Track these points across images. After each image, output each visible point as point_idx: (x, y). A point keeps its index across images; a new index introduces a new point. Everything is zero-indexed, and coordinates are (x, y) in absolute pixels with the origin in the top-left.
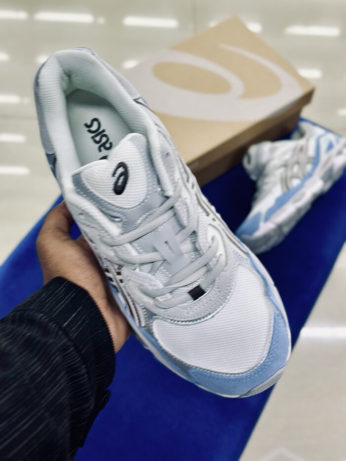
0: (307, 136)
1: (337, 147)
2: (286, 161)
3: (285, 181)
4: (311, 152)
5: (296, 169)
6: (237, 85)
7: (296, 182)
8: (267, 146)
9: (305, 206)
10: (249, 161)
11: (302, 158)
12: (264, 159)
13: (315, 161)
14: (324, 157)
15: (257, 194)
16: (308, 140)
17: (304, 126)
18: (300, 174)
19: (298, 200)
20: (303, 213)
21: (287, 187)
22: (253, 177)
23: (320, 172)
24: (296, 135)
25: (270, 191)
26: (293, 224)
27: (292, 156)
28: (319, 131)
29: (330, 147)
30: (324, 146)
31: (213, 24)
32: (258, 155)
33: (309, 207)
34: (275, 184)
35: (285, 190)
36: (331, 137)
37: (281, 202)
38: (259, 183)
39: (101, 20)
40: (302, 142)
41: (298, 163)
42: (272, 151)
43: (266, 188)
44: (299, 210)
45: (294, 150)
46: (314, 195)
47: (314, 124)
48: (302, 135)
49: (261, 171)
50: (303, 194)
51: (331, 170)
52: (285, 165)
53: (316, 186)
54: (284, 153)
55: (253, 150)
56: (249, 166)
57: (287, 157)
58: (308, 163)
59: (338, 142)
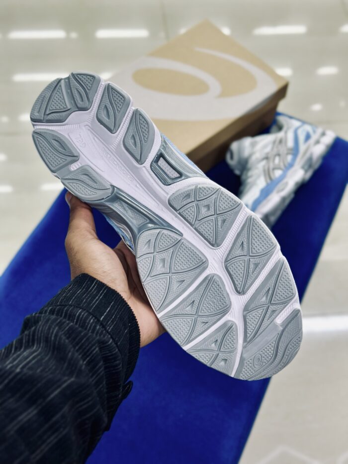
0: (285, 129)
1: (314, 138)
2: (268, 154)
3: (268, 173)
4: (290, 143)
5: (277, 160)
6: (215, 86)
7: (278, 173)
8: (247, 142)
9: (289, 195)
10: (232, 157)
11: (283, 150)
12: (246, 153)
13: (295, 151)
14: (302, 147)
15: (242, 188)
16: (286, 132)
17: (281, 119)
18: (282, 165)
19: (283, 190)
20: (287, 202)
21: (271, 179)
22: (237, 172)
23: (300, 161)
24: (274, 128)
25: (254, 184)
26: (279, 213)
27: (272, 149)
28: (296, 124)
29: (308, 137)
30: (302, 138)
31: (183, 31)
32: (240, 150)
33: (292, 196)
34: (259, 176)
35: (269, 181)
36: (308, 128)
37: (265, 193)
38: (243, 177)
39: (74, 35)
40: (281, 135)
41: (279, 155)
42: (253, 145)
43: (250, 180)
44: (284, 199)
45: (274, 142)
46: (297, 184)
47: (291, 117)
48: (280, 128)
49: (244, 165)
50: (287, 184)
51: (310, 159)
52: (267, 158)
53: (298, 175)
54: (265, 147)
55: (235, 146)
56: (232, 162)
57: (268, 149)
58: (288, 154)
59: (314, 132)
